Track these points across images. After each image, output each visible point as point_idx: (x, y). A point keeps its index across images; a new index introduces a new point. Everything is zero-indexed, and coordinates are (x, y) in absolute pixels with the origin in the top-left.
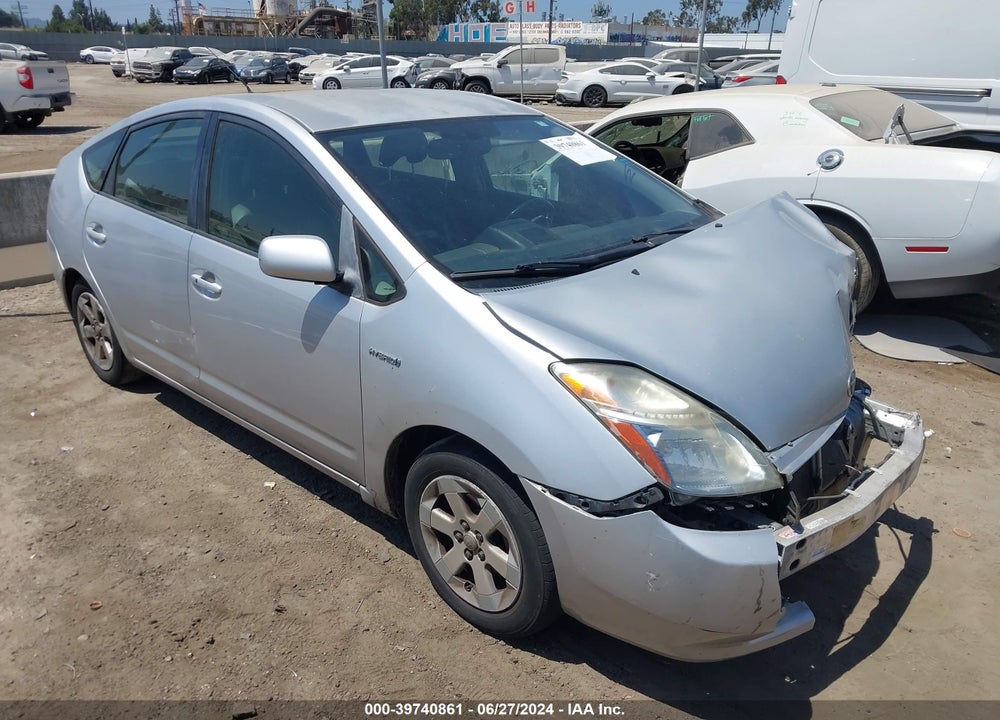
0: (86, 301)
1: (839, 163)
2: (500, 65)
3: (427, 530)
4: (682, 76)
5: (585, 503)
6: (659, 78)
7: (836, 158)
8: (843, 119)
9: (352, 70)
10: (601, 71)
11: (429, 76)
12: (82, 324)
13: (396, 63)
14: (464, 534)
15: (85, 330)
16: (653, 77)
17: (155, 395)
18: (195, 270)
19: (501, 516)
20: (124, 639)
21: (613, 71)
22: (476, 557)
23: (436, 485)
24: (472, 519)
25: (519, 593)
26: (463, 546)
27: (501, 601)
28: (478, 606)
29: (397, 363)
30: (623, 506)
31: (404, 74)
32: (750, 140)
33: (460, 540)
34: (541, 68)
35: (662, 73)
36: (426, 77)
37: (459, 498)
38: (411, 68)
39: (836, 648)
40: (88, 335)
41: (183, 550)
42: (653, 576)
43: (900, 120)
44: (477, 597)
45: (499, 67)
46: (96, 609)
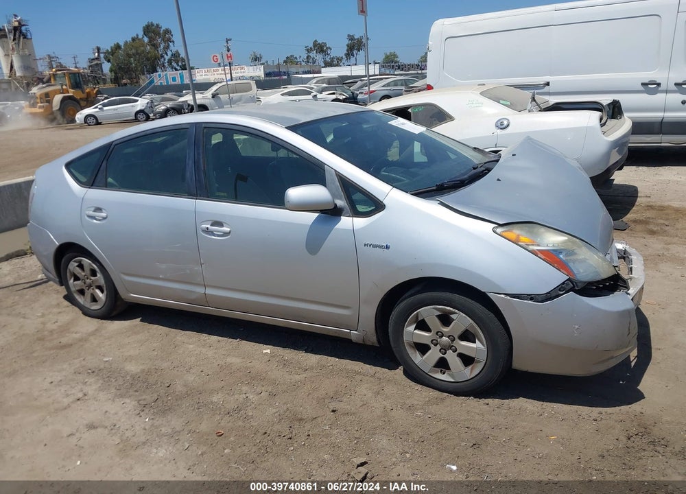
0: (76, 264)
1: (508, 126)
2: (214, 96)
3: (410, 345)
4: (334, 94)
5: (531, 297)
6: (319, 96)
7: (505, 123)
8: (501, 102)
9: (105, 108)
10: (282, 95)
11: (163, 108)
12: (72, 281)
13: (137, 101)
14: (439, 340)
15: (74, 285)
16: (316, 96)
17: (139, 319)
18: (203, 222)
19: (471, 321)
20: (255, 445)
21: (290, 94)
22: (450, 352)
23: (417, 316)
24: (445, 330)
25: (486, 363)
26: (438, 347)
27: (471, 372)
28: (453, 380)
29: (387, 247)
30: (554, 294)
31: (143, 108)
32: (451, 118)
33: (436, 345)
34: (242, 96)
35: (321, 92)
36: (161, 108)
37: (436, 318)
38: (147, 103)
39: (633, 364)
40: (78, 288)
41: (244, 396)
42: (577, 327)
43: (534, 99)
44: (452, 376)
45: (213, 97)
46: (221, 435)
